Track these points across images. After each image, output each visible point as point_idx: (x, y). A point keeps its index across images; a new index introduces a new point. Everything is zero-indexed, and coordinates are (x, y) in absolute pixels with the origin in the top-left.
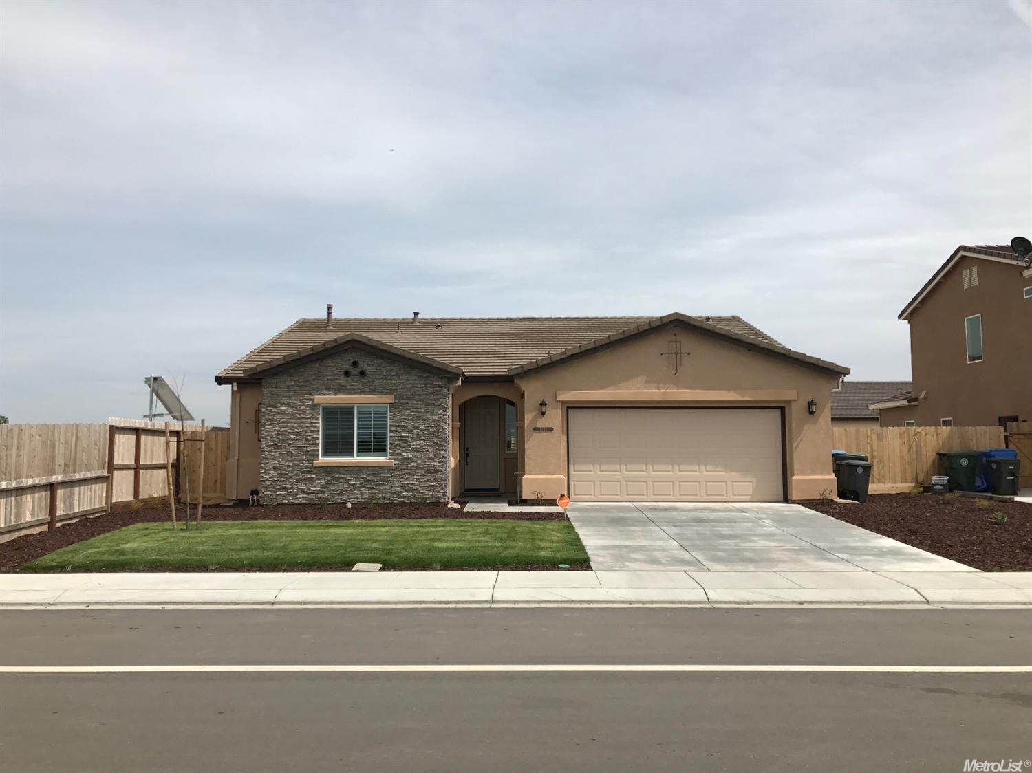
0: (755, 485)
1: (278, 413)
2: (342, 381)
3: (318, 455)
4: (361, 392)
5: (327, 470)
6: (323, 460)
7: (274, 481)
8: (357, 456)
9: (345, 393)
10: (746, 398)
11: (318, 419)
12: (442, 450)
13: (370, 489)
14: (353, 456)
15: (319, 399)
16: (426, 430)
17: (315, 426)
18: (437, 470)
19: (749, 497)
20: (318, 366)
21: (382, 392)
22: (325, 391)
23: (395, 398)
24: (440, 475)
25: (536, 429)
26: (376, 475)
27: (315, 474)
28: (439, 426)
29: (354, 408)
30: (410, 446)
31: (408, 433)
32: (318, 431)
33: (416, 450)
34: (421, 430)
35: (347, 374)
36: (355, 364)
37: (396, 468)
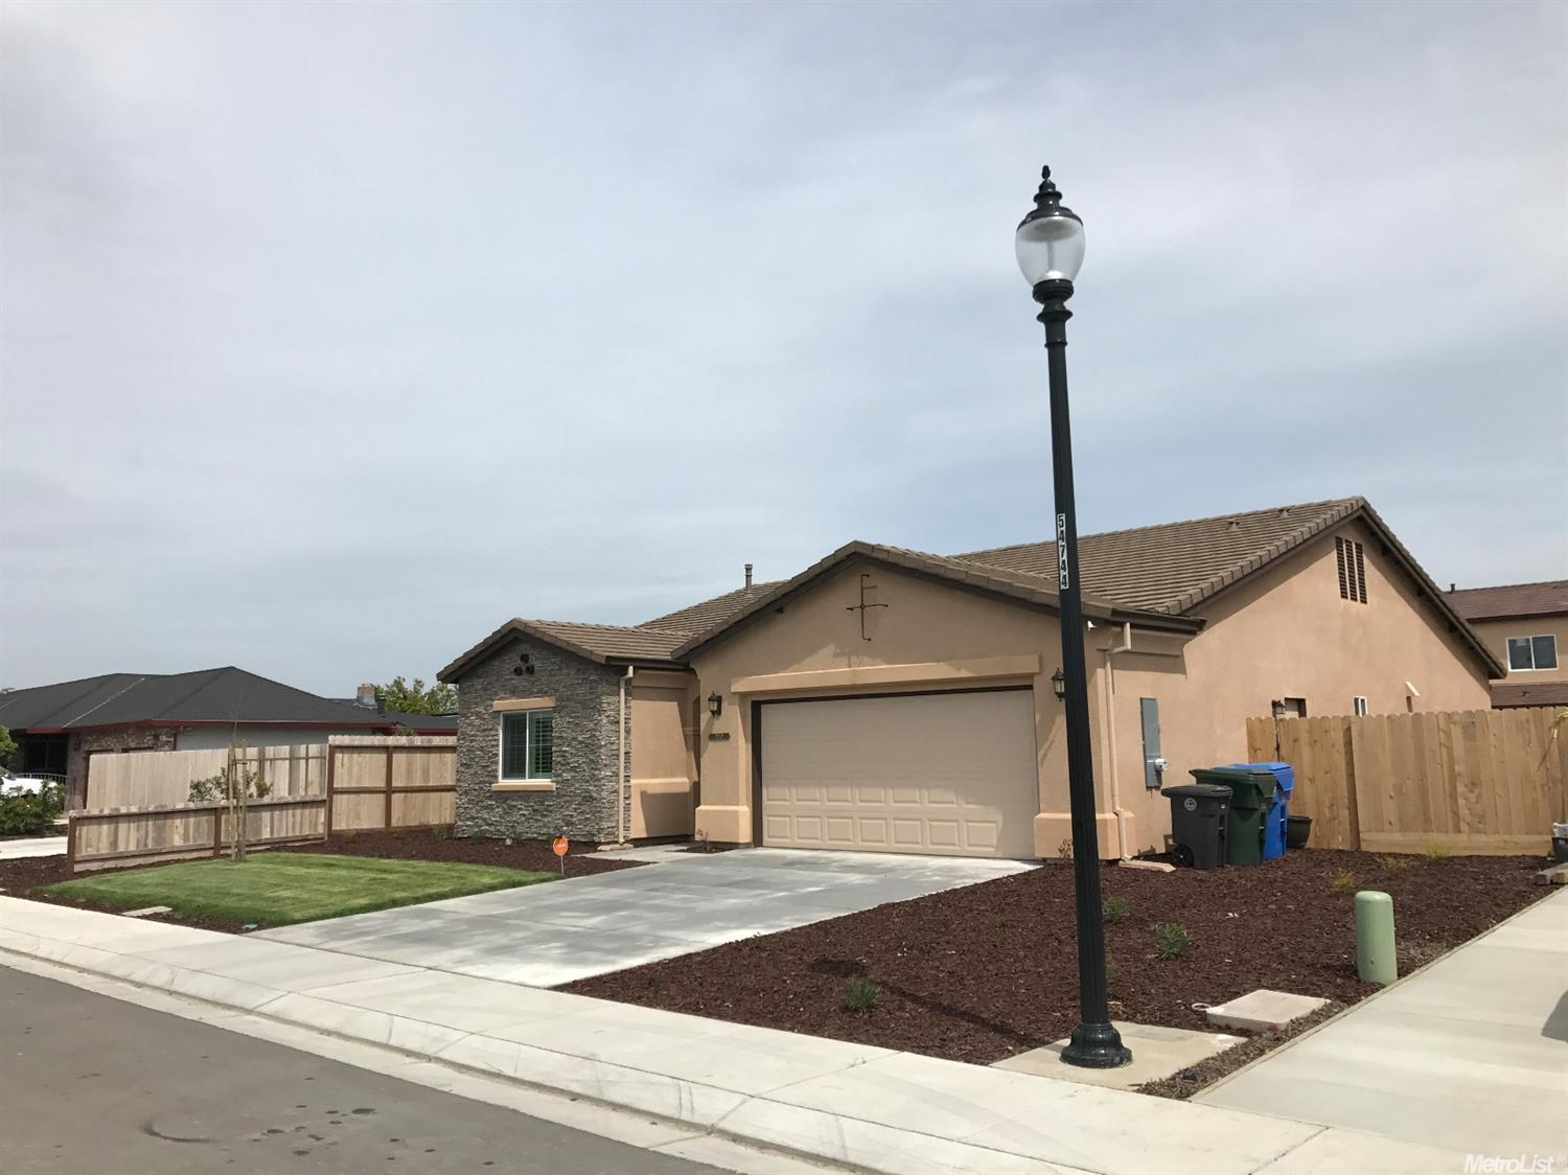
0: (1000, 828)
1: (469, 725)
2: (516, 681)
3: (496, 777)
4: (531, 694)
5: (505, 796)
6: (503, 783)
7: (465, 808)
8: (530, 778)
9: (519, 697)
10: (964, 674)
11: (497, 730)
12: (597, 769)
13: (537, 820)
14: (524, 777)
15: (499, 704)
16: (583, 742)
17: (495, 740)
18: (591, 797)
19: (992, 849)
20: (497, 663)
21: (546, 692)
22: (502, 695)
23: (557, 700)
24: (595, 803)
25: (713, 737)
26: (542, 803)
27: (495, 800)
28: (594, 735)
29: (525, 715)
30: (568, 764)
31: (568, 746)
32: (498, 746)
33: (573, 769)
34: (580, 743)
35: (518, 672)
36: (525, 658)
37: (558, 793)
